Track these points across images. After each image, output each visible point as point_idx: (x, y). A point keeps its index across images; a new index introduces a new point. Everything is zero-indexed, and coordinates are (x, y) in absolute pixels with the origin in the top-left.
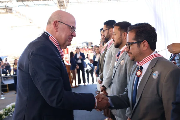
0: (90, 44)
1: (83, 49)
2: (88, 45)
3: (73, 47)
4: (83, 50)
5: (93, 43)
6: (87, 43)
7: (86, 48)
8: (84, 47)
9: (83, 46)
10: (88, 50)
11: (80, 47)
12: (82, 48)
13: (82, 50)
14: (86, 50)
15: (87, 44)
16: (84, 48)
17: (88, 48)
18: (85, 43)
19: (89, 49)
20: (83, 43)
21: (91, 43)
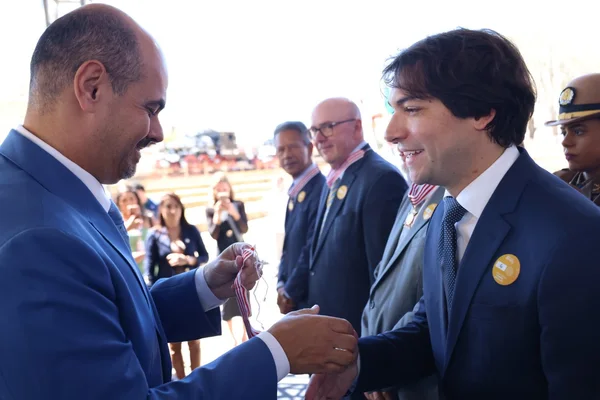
0: (227, 137)
1: (201, 158)
2: (219, 143)
3: (161, 151)
4: (202, 162)
5: (236, 135)
6: (214, 136)
7: (212, 153)
8: (203, 150)
9: (201, 145)
10: (217, 161)
11: (188, 149)
12: (198, 154)
13: (197, 161)
14: (211, 162)
15: (216, 139)
16: (205, 154)
17: (218, 152)
18: (207, 134)
19: (224, 159)
20: (198, 136)
21: (231, 137)
